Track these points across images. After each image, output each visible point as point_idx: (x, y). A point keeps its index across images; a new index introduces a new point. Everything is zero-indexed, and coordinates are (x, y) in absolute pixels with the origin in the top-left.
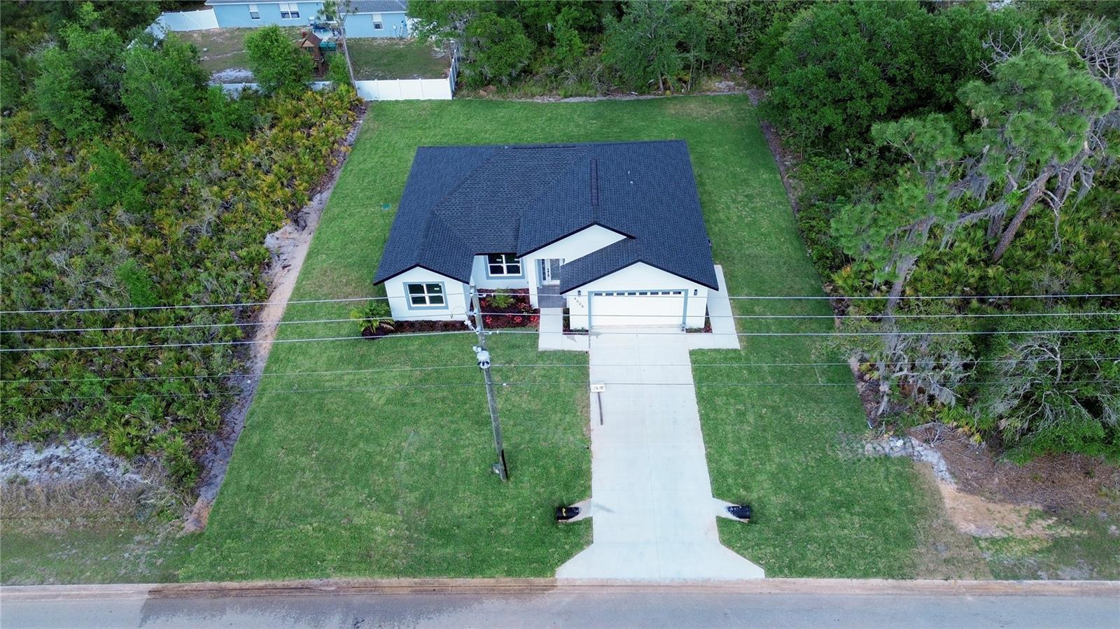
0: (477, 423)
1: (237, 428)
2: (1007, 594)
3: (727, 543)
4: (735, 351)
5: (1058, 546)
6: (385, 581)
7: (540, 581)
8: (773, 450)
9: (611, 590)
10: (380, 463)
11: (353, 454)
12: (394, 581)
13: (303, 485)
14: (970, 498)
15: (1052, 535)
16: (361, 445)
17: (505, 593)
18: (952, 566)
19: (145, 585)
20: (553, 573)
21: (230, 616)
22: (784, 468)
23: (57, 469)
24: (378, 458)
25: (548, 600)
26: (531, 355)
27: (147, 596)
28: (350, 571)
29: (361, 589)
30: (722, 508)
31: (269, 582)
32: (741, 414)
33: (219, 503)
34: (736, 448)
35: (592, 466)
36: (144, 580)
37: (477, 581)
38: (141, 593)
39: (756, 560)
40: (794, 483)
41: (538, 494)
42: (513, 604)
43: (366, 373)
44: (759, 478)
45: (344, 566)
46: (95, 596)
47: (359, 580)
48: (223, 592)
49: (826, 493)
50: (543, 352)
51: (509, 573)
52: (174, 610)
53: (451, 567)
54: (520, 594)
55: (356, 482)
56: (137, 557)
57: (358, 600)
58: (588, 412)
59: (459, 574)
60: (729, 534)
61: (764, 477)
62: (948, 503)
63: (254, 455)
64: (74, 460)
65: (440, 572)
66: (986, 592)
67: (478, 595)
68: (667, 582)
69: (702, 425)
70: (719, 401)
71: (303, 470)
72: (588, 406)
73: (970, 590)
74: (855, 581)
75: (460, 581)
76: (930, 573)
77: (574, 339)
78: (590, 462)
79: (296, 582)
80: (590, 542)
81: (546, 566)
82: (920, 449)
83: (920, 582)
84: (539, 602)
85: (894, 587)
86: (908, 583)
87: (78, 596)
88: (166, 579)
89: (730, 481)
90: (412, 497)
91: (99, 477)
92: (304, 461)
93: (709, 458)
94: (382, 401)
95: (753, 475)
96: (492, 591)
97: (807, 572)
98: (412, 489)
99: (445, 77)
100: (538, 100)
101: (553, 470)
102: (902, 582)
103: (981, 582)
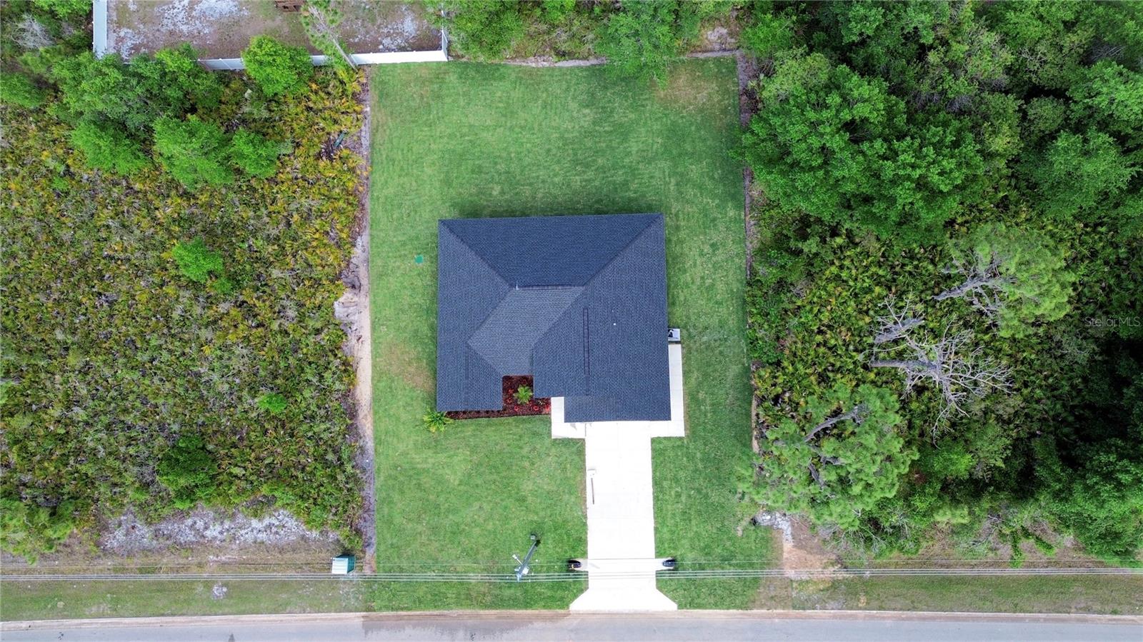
0: (518, 500)
1: (372, 501)
2: (796, 618)
3: (660, 588)
4: (681, 438)
5: (834, 585)
6: (482, 612)
7: (562, 611)
8: (693, 522)
9: (598, 617)
10: (464, 530)
11: (446, 522)
12: (487, 612)
13: (423, 544)
14: (798, 552)
15: (833, 578)
16: (451, 517)
17: (544, 618)
18: (774, 601)
19: (358, 614)
20: (568, 606)
21: (409, 631)
22: (698, 534)
23: (277, 533)
24: (463, 526)
25: (565, 623)
26: (547, 442)
27: (362, 619)
28: (461, 605)
29: (470, 617)
30: (659, 564)
31: (422, 612)
32: (678, 495)
33: (378, 556)
34: (673, 521)
35: (588, 536)
36: (357, 610)
37: (529, 611)
38: (358, 617)
39: (674, 599)
40: (702, 544)
41: (558, 553)
42: (549, 625)
43: (442, 457)
44: (683, 542)
45: (459, 604)
46: (335, 619)
47: (468, 611)
48: (400, 618)
49: (719, 550)
50: (556, 440)
51: (544, 607)
52: (380, 628)
53: (514, 603)
54: (552, 619)
55: (452, 542)
56: (347, 593)
57: (470, 622)
58: (585, 494)
59: (520, 608)
60: (662, 583)
61: (686, 541)
62: (785, 555)
63: (389, 522)
64: (284, 526)
65: (510, 607)
66: (787, 616)
67: (530, 620)
68: (627, 612)
69: (654, 505)
70: (666, 484)
71: (420, 534)
72: (585, 488)
73: (779, 616)
74: (722, 611)
75: (520, 612)
76: (762, 606)
77: (575, 427)
78: (586, 533)
79: (436, 612)
80: (587, 588)
81: (564, 603)
82: (779, 519)
83: (755, 611)
84: (560, 623)
85: (742, 614)
86: (749, 612)
87: (326, 619)
88: (369, 609)
89: (666, 545)
90: (487, 552)
91: (303, 537)
92: (420, 528)
93: (656, 529)
94: (457, 482)
95: (679, 540)
96: (538, 617)
97: (699, 606)
98: (485, 546)
99: (441, 49)
100: (532, 63)
101: (565, 537)
102: (746, 612)
103: (786, 611)
